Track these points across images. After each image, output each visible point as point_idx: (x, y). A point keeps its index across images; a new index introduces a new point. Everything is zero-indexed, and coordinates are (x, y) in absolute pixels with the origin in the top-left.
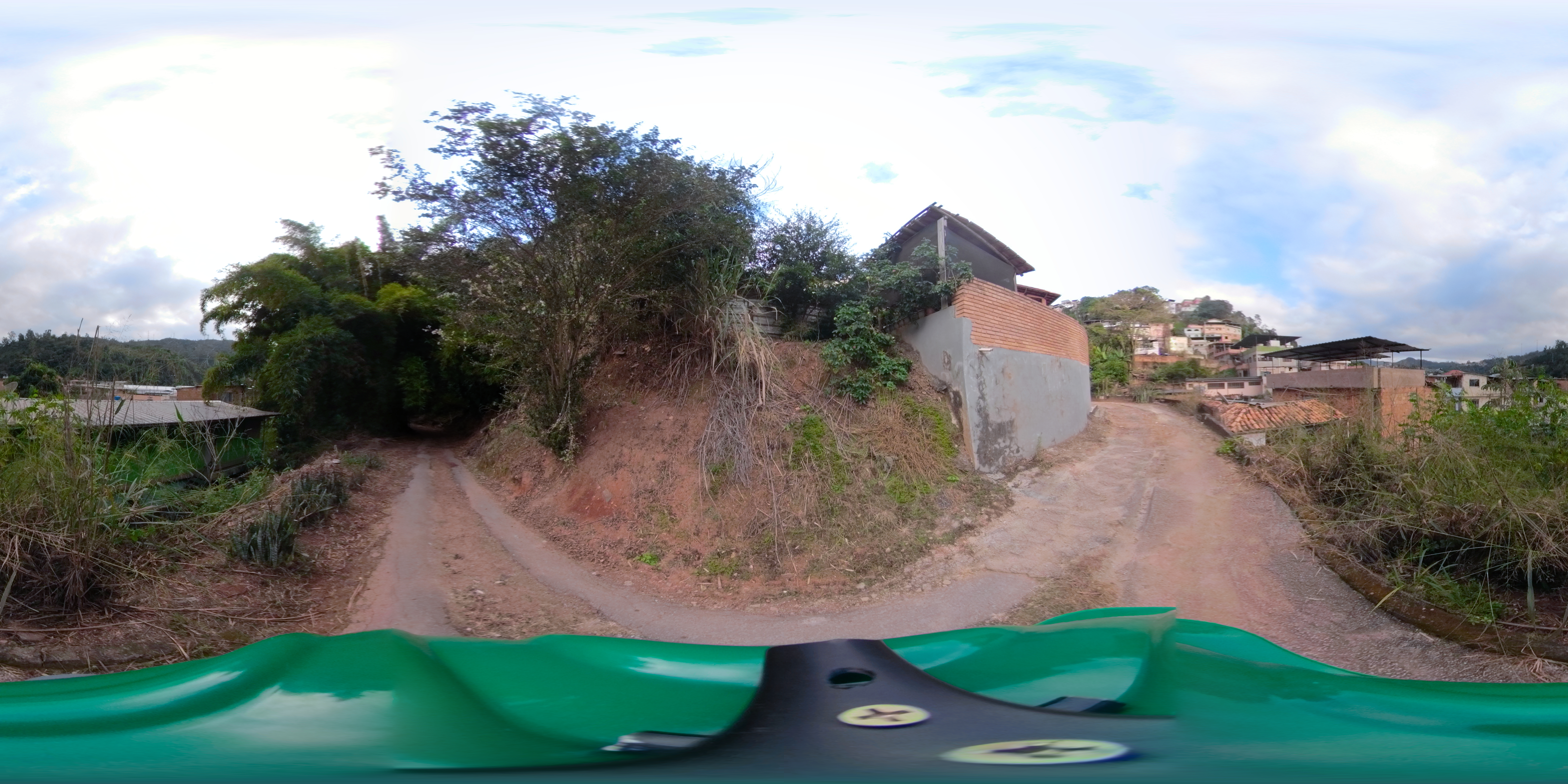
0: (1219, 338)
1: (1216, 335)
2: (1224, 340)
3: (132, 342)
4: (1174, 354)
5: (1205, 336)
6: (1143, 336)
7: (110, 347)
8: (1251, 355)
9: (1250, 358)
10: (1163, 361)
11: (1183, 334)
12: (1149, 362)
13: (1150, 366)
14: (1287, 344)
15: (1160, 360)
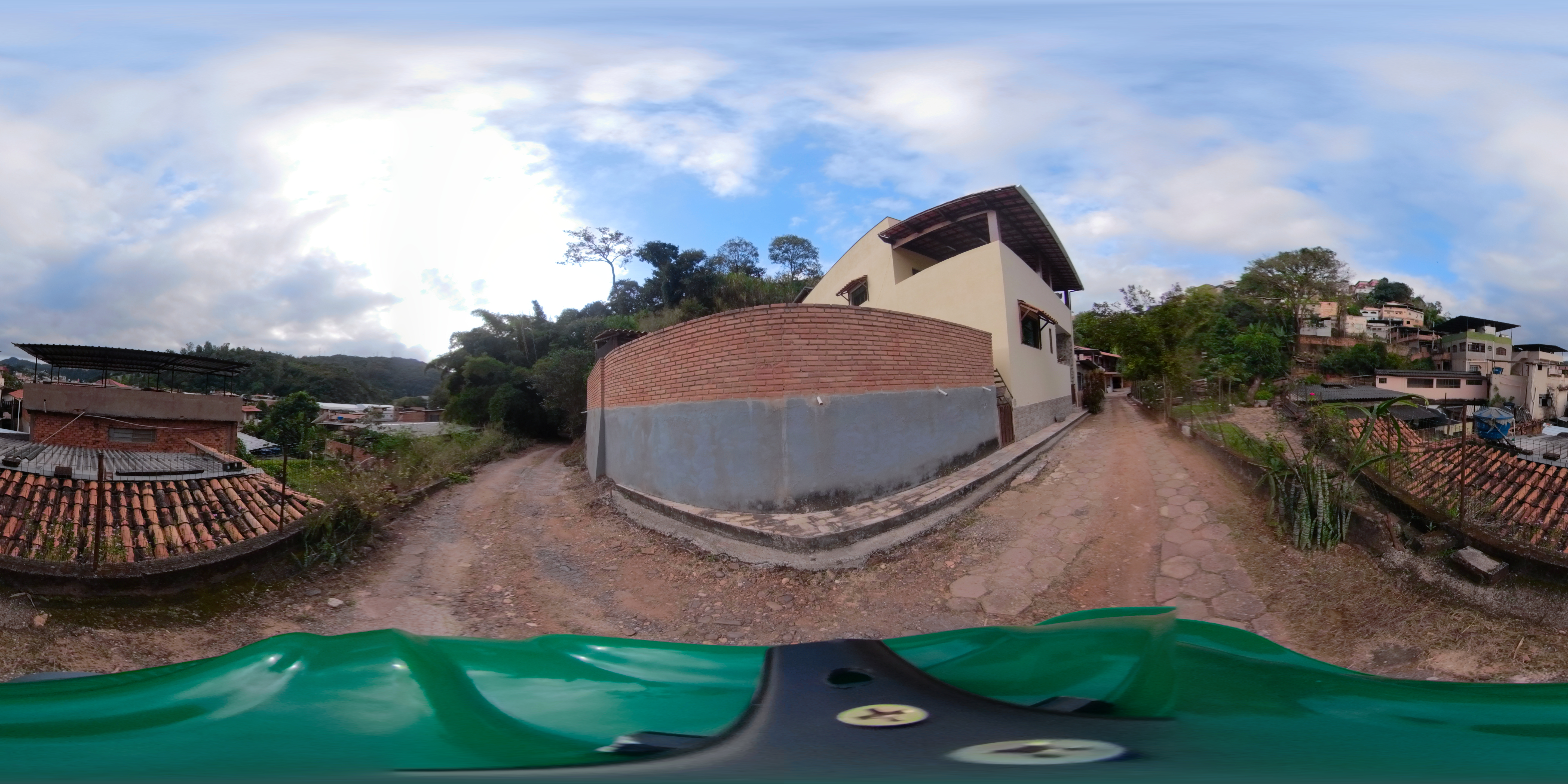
0: (1400, 323)
1: (1396, 319)
2: (1406, 325)
4: (1351, 336)
5: (1384, 320)
6: (1310, 314)
7: (289, 363)
8: (1457, 343)
9: (1455, 346)
10: (1337, 344)
11: (1360, 315)
12: (1319, 345)
13: (1321, 350)
14: (1503, 332)
15: (1333, 343)
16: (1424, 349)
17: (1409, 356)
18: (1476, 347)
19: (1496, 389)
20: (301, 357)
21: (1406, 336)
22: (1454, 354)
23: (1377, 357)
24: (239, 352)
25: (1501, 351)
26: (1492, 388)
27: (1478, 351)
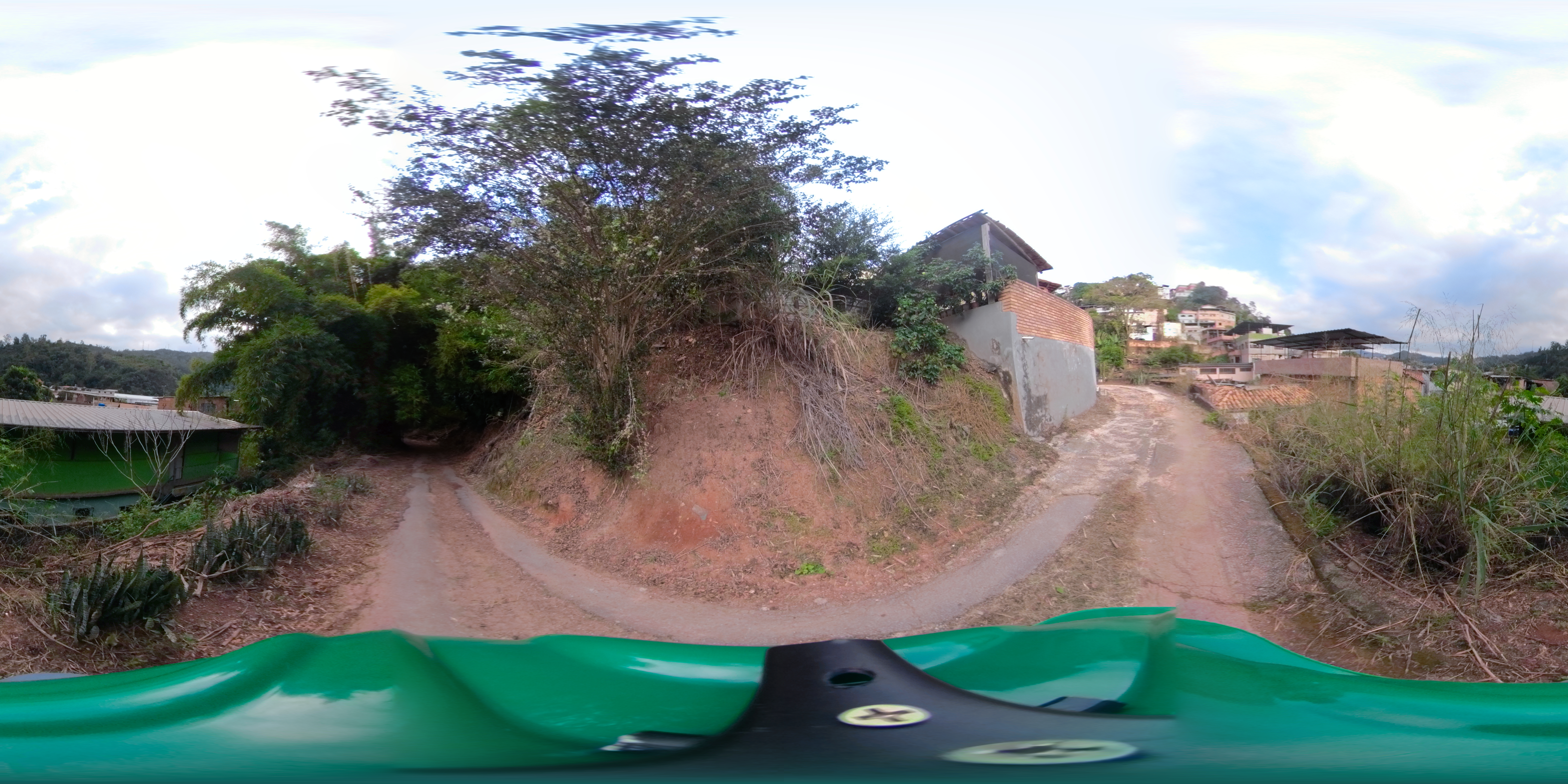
0: (1212, 325)
1: (1210, 322)
2: (1217, 327)
3: (126, 351)
4: (1168, 340)
5: (1199, 322)
6: (1137, 322)
8: (1246, 340)
9: (1243, 345)
10: (1156, 347)
11: (1178, 319)
12: (1143, 349)
13: (1145, 351)
14: (1280, 332)
15: (1151, 346)
16: (1223, 348)
17: (1211, 353)
21: (1215, 338)
22: (1242, 351)
23: (1184, 354)
24: (58, 344)
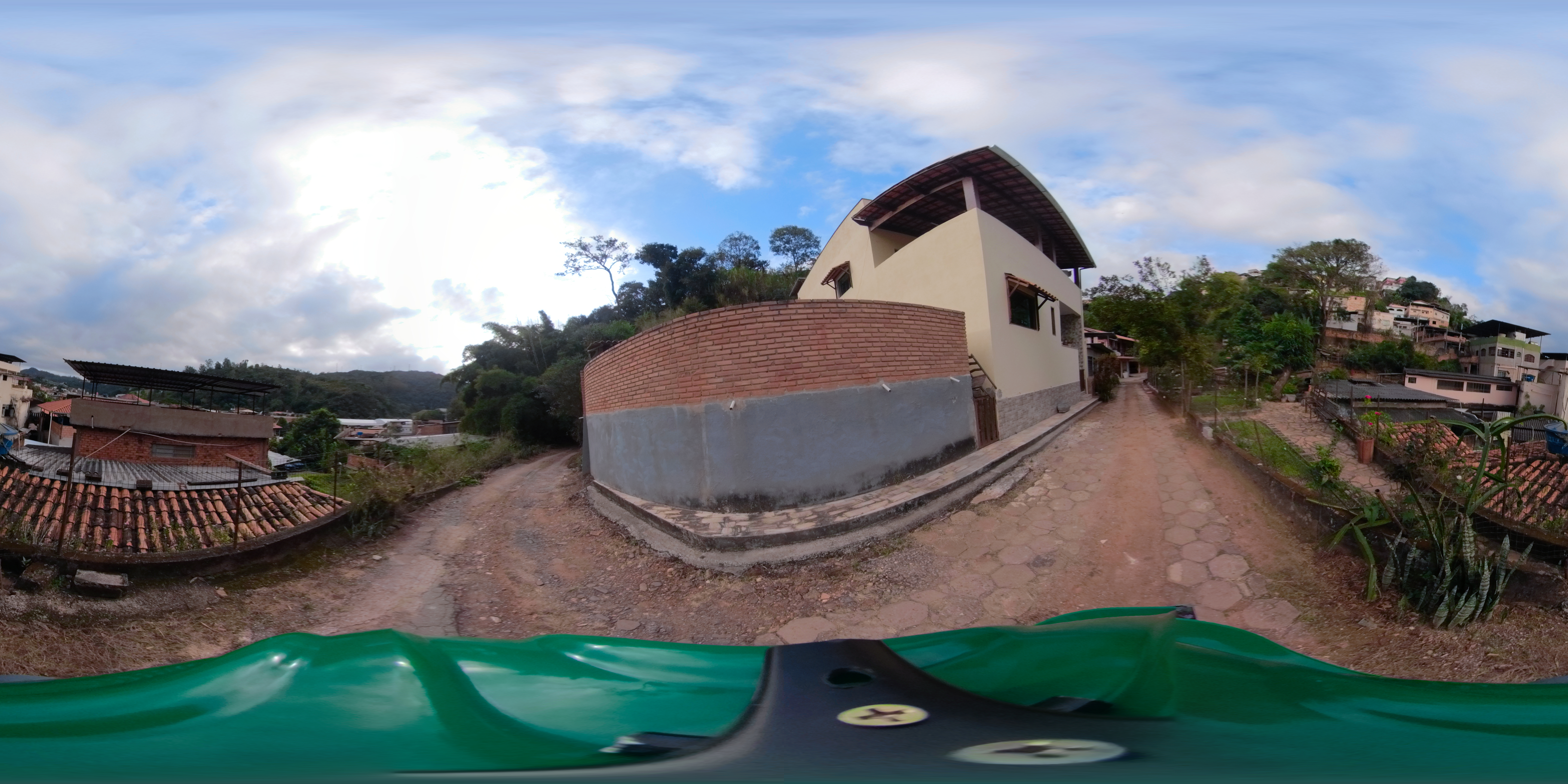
1: (1422, 318)
2: (1431, 324)
4: (1377, 333)
5: (1410, 318)
6: (1338, 306)
7: (307, 380)
8: (1486, 347)
9: (1484, 350)
10: (1364, 340)
11: (1387, 311)
12: (1345, 339)
13: (1346, 343)
14: (1533, 339)
15: (1359, 338)
16: (1452, 350)
17: (1437, 356)
18: (1506, 353)
19: (1527, 396)
20: (318, 373)
21: (1432, 336)
22: (1482, 358)
23: (1405, 355)
24: (257, 369)
25: (1530, 358)
26: (1523, 395)
27: (1507, 357)
